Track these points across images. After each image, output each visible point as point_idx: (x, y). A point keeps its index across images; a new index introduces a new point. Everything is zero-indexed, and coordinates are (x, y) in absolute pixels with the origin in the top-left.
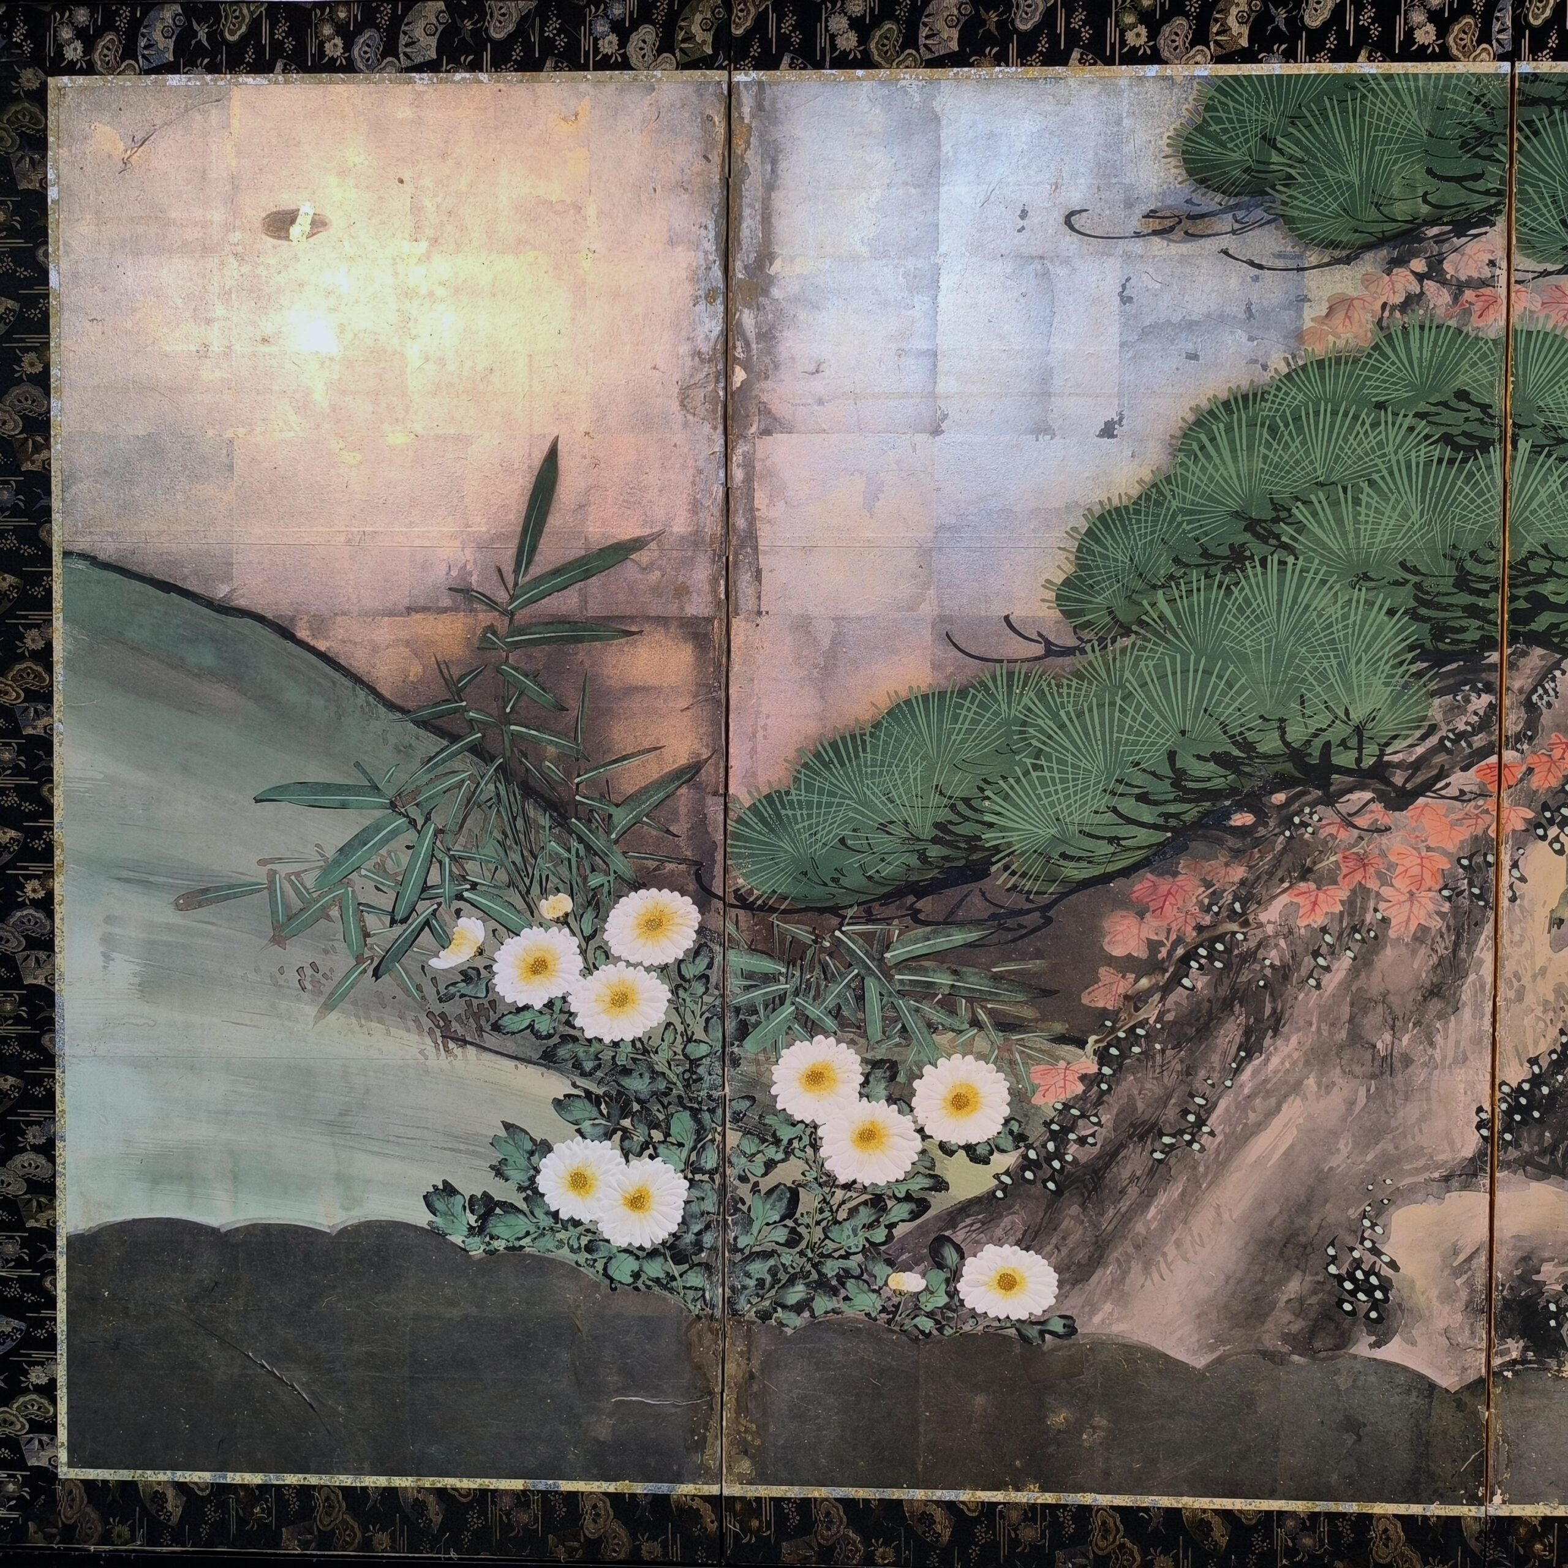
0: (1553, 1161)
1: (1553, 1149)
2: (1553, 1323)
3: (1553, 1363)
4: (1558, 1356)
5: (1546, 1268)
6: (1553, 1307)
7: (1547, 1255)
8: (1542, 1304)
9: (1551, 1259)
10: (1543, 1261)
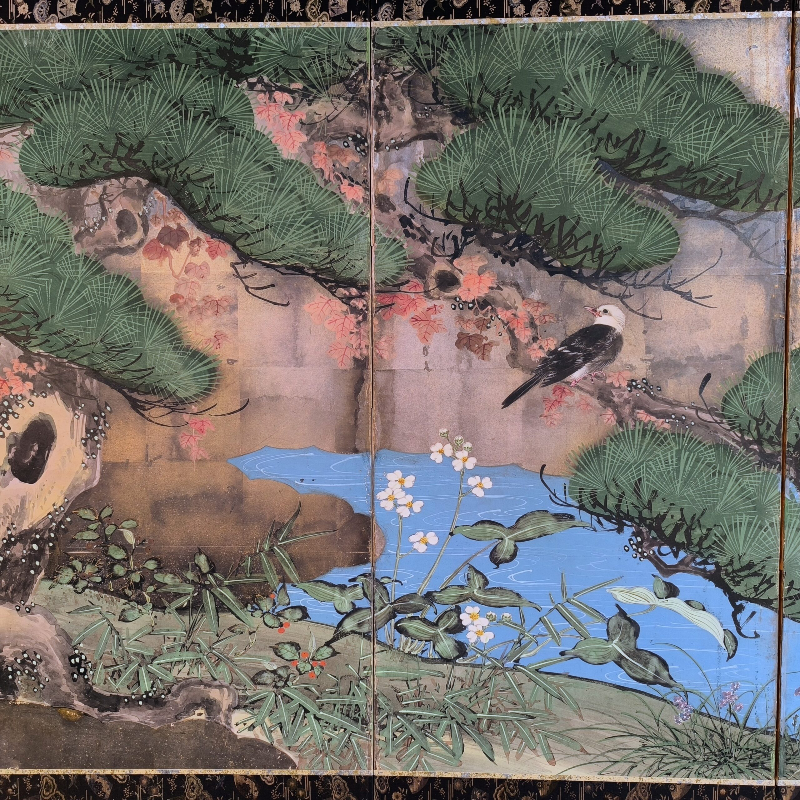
0: (7, 595)
1: (6, 588)
2: (10, 677)
3: (11, 697)
4: (14, 694)
5: (6, 649)
6: (10, 669)
7: (6, 642)
8: (5, 667)
9: (8, 645)
10: (4, 645)
